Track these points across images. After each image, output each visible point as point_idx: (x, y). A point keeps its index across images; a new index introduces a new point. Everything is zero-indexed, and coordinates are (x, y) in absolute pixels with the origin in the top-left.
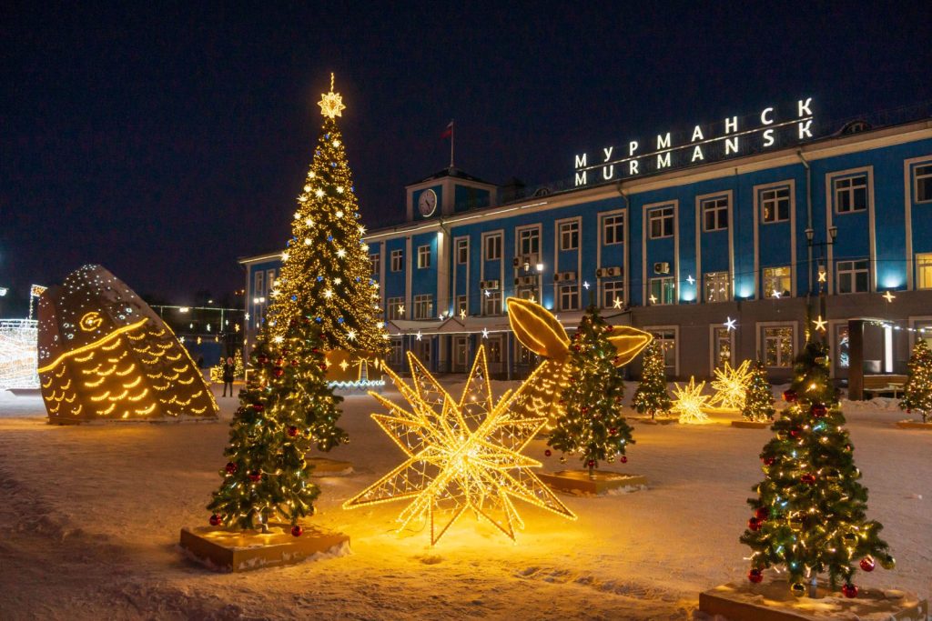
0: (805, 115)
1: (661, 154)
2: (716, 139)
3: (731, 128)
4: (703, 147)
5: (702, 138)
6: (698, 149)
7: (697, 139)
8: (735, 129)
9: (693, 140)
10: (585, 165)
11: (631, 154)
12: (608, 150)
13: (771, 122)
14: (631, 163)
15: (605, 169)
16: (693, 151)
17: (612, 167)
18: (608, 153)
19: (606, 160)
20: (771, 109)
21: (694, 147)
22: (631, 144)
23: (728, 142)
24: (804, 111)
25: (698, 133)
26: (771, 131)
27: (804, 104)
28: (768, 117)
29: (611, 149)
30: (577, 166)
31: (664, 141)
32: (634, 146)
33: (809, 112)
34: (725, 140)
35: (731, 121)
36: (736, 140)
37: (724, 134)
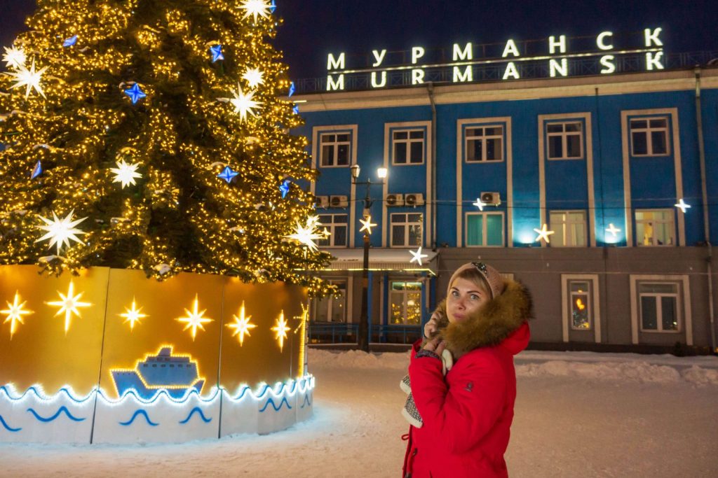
0: (653, 45)
1: (460, 67)
2: (536, 58)
3: (557, 48)
4: (519, 65)
5: (516, 54)
6: (511, 66)
7: (511, 56)
8: (563, 50)
9: (505, 55)
10: (342, 67)
11: (414, 61)
12: (380, 53)
13: (610, 47)
14: (414, 72)
15: (374, 75)
16: (505, 68)
17: (384, 74)
18: (379, 57)
19: (375, 65)
20: (609, 34)
21: (506, 64)
22: (414, 50)
23: (553, 64)
24: (652, 41)
25: (511, 47)
26: (611, 57)
27: (652, 33)
28: (606, 41)
29: (384, 52)
30: (329, 67)
31: (463, 52)
32: (418, 52)
33: (659, 43)
34: (549, 60)
35: (557, 40)
36: (564, 62)
37: (547, 53)
